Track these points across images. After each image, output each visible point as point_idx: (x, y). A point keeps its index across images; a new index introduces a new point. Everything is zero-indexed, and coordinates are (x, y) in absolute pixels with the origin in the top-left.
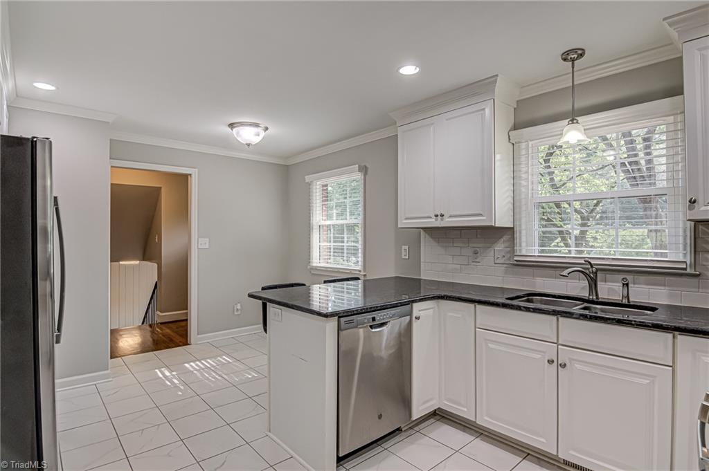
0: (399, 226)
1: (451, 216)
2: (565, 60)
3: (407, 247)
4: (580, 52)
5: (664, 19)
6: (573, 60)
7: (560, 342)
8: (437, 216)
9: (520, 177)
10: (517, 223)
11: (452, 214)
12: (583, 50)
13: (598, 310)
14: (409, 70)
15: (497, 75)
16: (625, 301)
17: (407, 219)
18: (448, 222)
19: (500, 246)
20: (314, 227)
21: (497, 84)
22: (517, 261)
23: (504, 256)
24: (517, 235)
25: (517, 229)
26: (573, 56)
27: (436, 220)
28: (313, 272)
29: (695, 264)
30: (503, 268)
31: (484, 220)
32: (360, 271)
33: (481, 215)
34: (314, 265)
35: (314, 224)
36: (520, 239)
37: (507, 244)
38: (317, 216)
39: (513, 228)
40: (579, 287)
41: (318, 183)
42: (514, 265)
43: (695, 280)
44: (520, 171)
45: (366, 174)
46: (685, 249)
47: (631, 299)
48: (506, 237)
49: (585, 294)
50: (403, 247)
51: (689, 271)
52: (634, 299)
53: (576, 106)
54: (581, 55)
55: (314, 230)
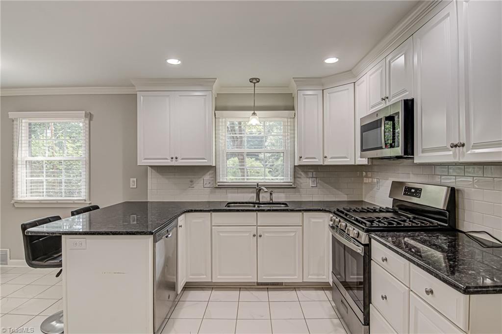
0: (138, 165)
1: (182, 159)
2: (251, 82)
3: (135, 179)
4: (258, 80)
5: (293, 78)
6: (255, 83)
7: (258, 225)
8: (172, 158)
9: (219, 137)
10: (218, 164)
11: (184, 157)
12: (259, 79)
13: (263, 207)
14: (174, 62)
15: (216, 79)
16: (271, 202)
17: (145, 159)
18: (180, 162)
19: (207, 177)
20: (19, 163)
21: (215, 83)
22: (218, 185)
23: (210, 183)
24: (218, 171)
25: (217, 167)
26: (255, 81)
27: (172, 161)
28: (16, 206)
29: (294, 183)
30: (209, 190)
31: (206, 162)
32: (85, 200)
33: (204, 159)
34: (19, 198)
35: (19, 159)
36: (219, 172)
37: (211, 176)
38: (23, 152)
39: (215, 167)
40: (251, 197)
41: (23, 121)
42: (216, 188)
43: (294, 190)
44: (219, 134)
45: (90, 120)
46: (291, 177)
47: (273, 200)
48: (211, 172)
49: (254, 200)
50: (132, 179)
51: (293, 186)
52: (275, 200)
53: (255, 105)
54: (258, 82)
55: (19, 166)
